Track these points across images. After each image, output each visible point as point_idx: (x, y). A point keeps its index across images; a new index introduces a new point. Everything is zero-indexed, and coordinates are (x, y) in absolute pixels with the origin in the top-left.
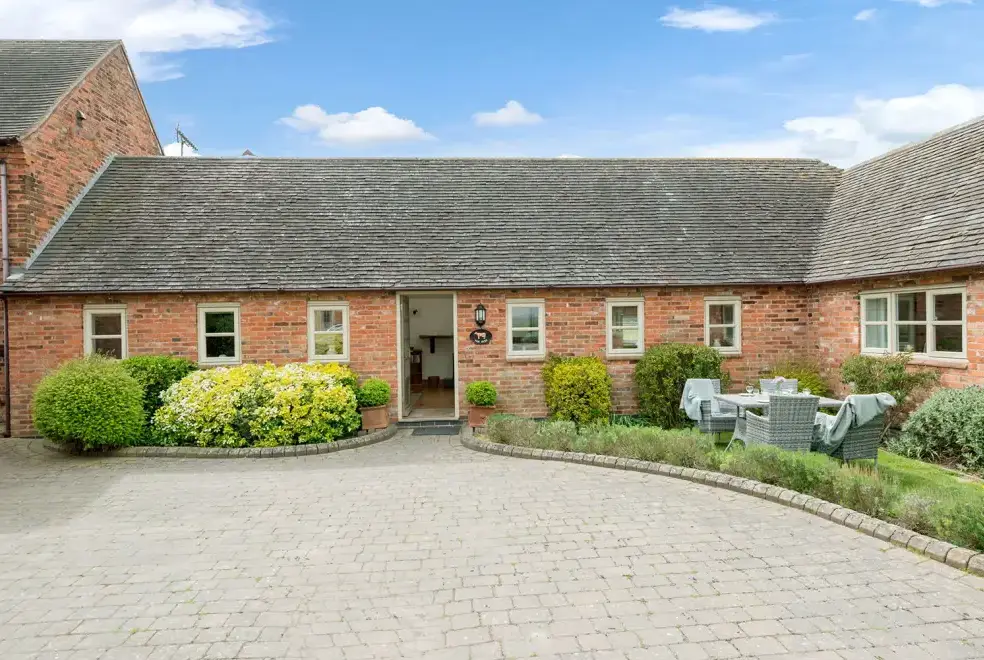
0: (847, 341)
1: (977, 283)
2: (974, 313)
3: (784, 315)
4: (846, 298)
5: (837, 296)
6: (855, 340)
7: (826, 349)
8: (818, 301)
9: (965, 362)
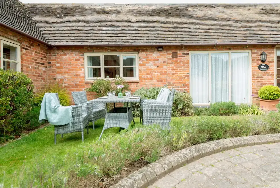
0: (76, 75)
1: (143, 52)
2: (142, 63)
3: (39, 61)
4: (76, 55)
5: (70, 54)
6: (82, 75)
7: (61, 80)
8: (55, 56)
9: (138, 80)
